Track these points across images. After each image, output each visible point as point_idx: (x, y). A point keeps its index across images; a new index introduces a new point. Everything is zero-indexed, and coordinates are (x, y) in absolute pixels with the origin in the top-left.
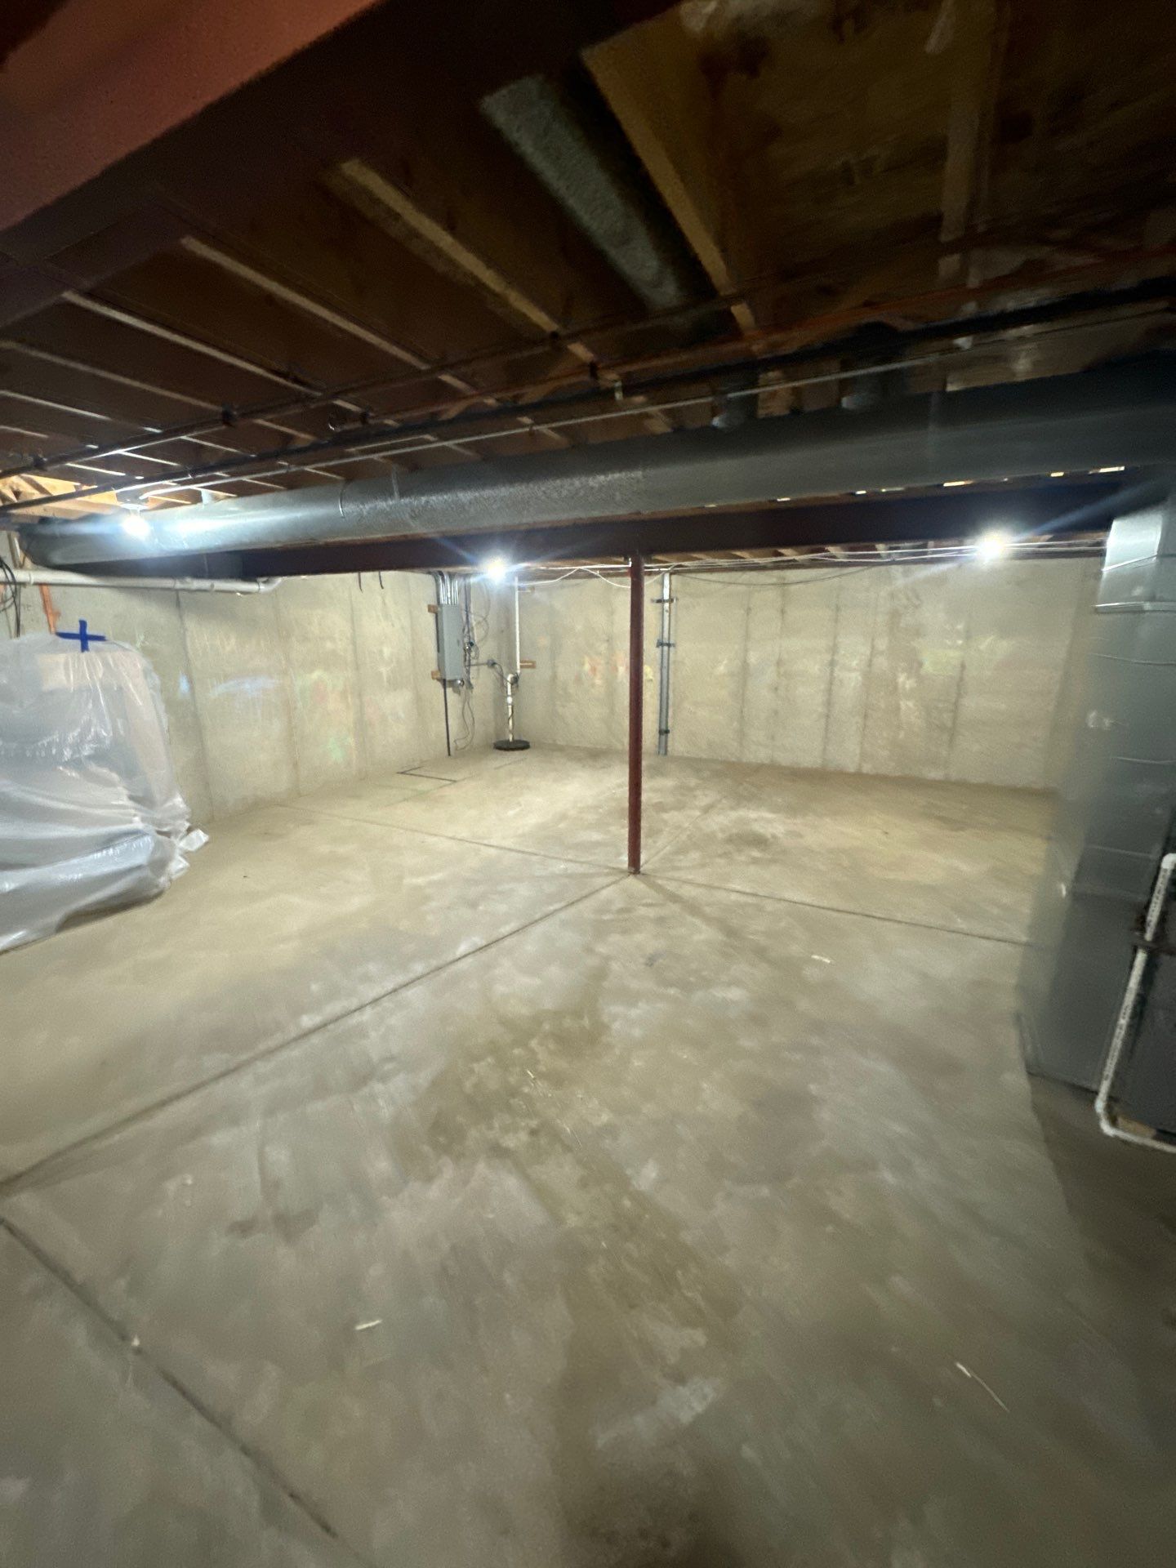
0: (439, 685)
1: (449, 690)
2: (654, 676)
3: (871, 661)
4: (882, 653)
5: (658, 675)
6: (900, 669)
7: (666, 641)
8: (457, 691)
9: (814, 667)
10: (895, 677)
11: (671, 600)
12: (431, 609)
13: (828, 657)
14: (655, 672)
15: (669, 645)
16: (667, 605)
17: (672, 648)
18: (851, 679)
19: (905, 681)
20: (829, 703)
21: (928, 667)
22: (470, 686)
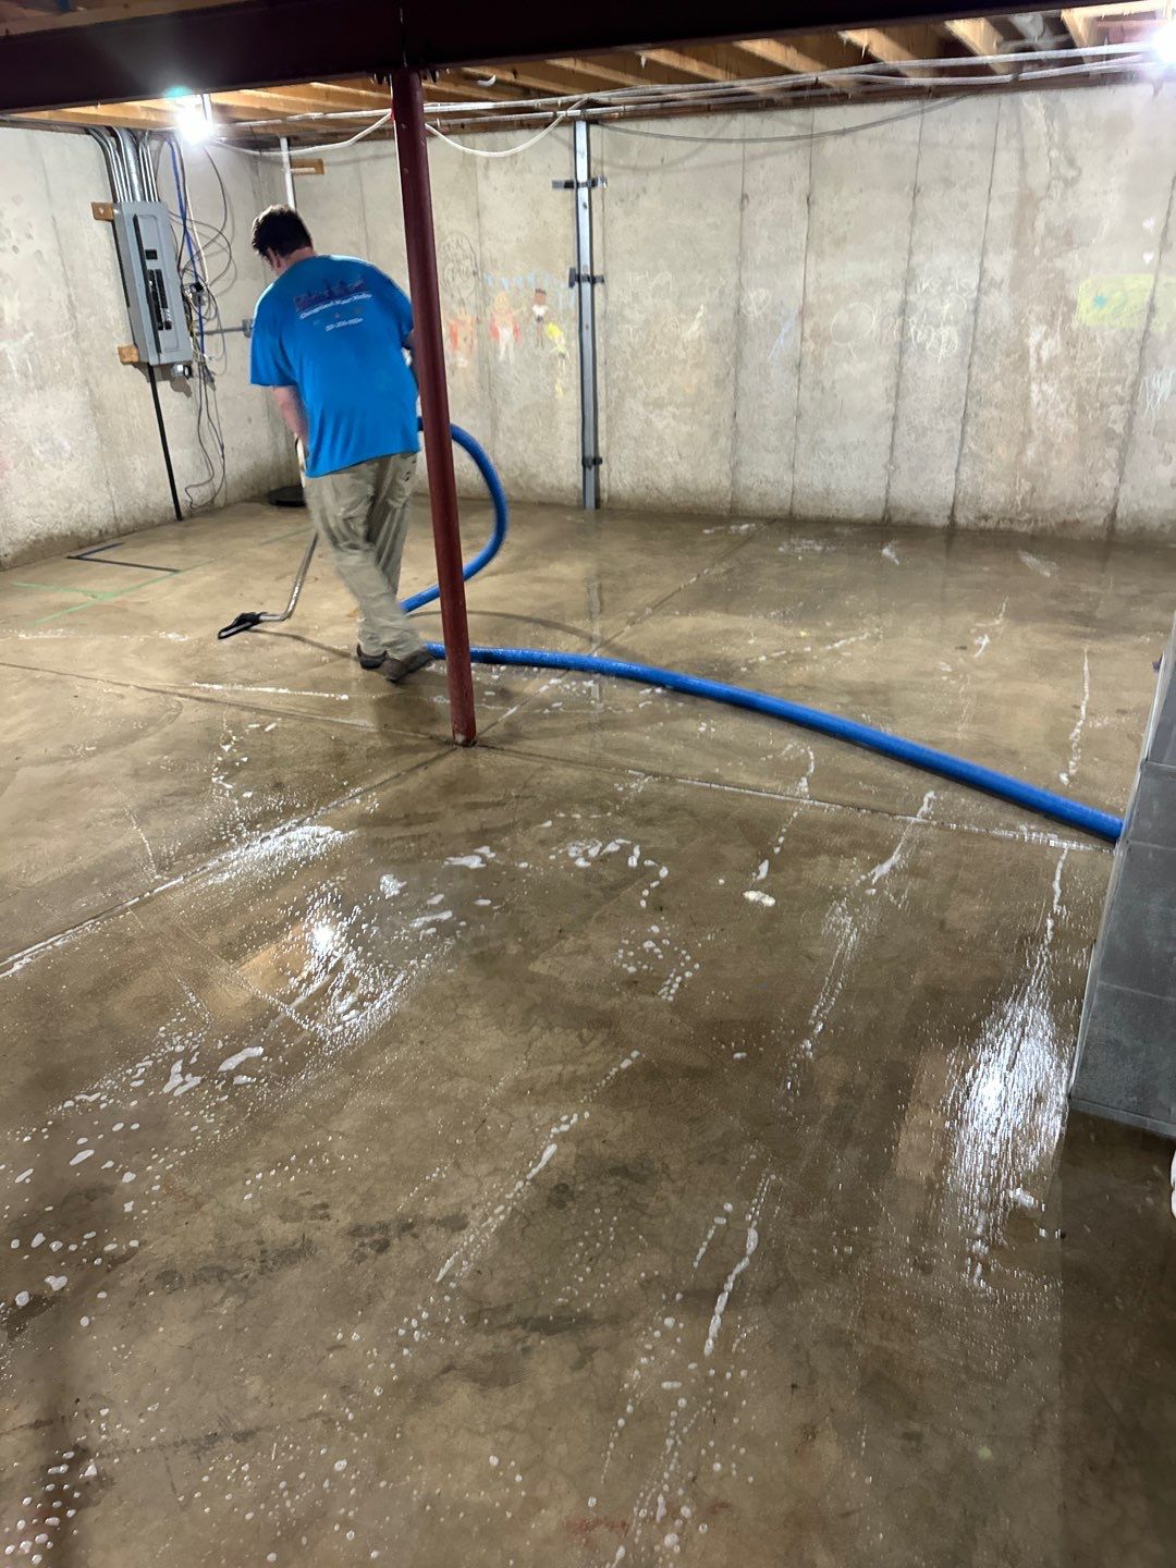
0: (141, 378)
1: (164, 387)
2: (568, 347)
3: (977, 301)
4: (999, 286)
5: (575, 344)
6: (1033, 318)
7: (585, 271)
8: (180, 385)
9: (871, 319)
10: (1023, 332)
11: (592, 183)
12: (101, 213)
13: (895, 297)
14: (568, 339)
15: (593, 280)
16: (583, 193)
17: (598, 286)
18: (941, 343)
19: (1042, 343)
20: (898, 393)
21: (1086, 313)
22: (208, 377)
